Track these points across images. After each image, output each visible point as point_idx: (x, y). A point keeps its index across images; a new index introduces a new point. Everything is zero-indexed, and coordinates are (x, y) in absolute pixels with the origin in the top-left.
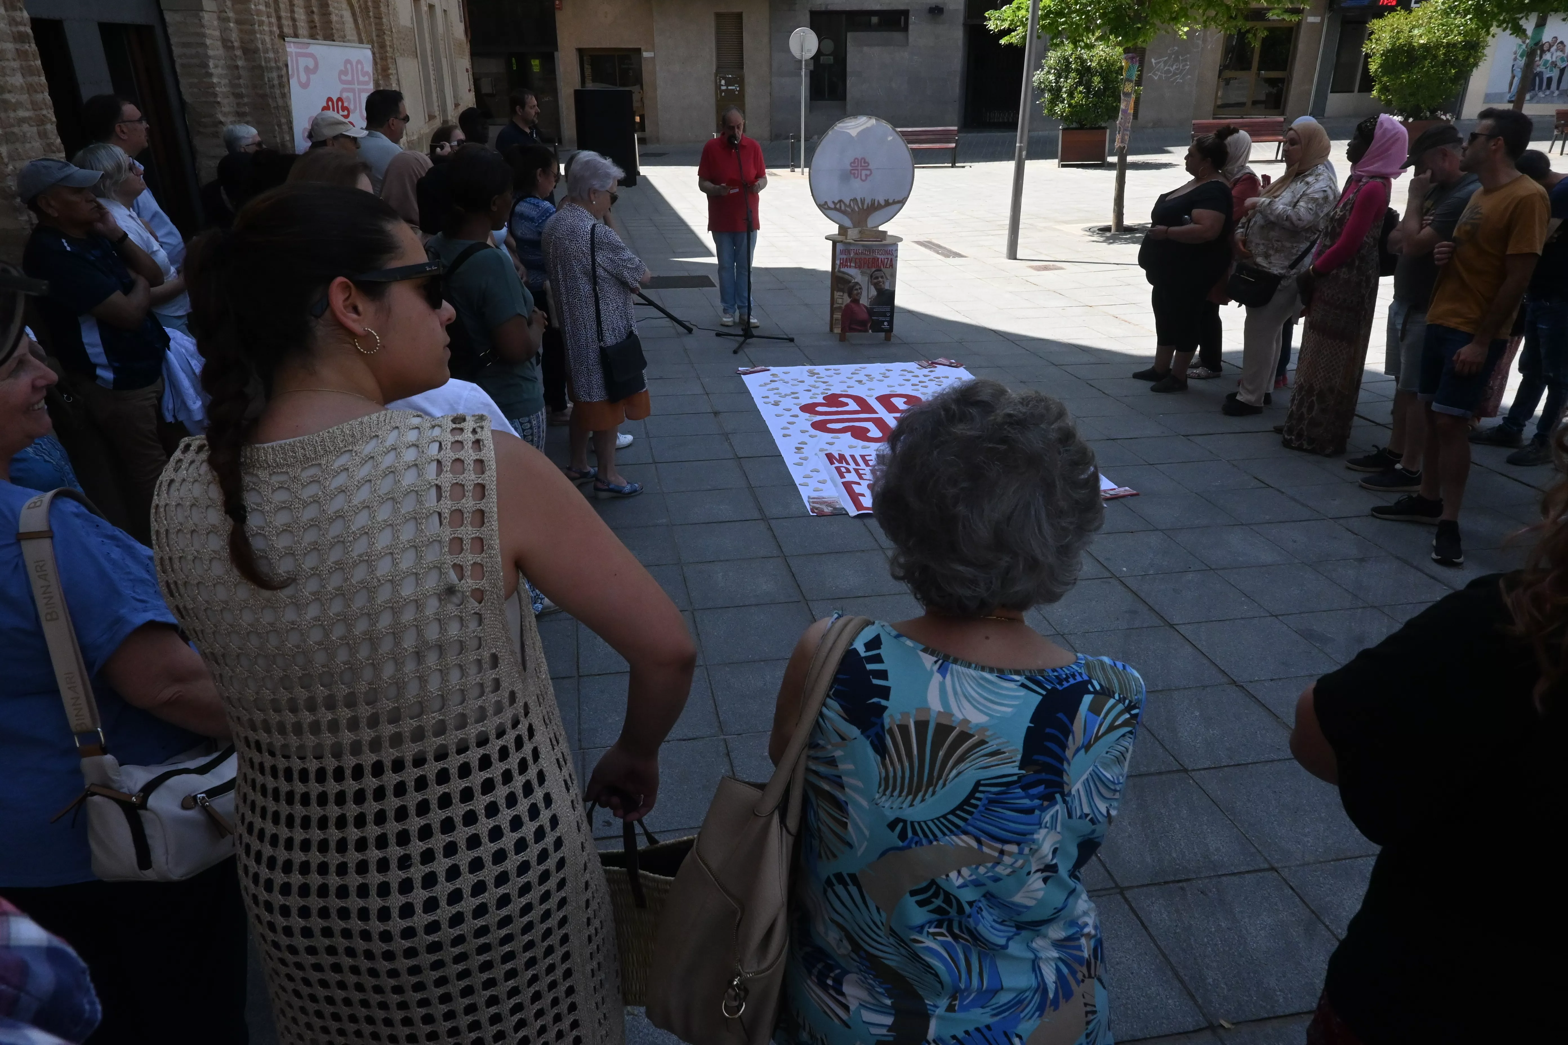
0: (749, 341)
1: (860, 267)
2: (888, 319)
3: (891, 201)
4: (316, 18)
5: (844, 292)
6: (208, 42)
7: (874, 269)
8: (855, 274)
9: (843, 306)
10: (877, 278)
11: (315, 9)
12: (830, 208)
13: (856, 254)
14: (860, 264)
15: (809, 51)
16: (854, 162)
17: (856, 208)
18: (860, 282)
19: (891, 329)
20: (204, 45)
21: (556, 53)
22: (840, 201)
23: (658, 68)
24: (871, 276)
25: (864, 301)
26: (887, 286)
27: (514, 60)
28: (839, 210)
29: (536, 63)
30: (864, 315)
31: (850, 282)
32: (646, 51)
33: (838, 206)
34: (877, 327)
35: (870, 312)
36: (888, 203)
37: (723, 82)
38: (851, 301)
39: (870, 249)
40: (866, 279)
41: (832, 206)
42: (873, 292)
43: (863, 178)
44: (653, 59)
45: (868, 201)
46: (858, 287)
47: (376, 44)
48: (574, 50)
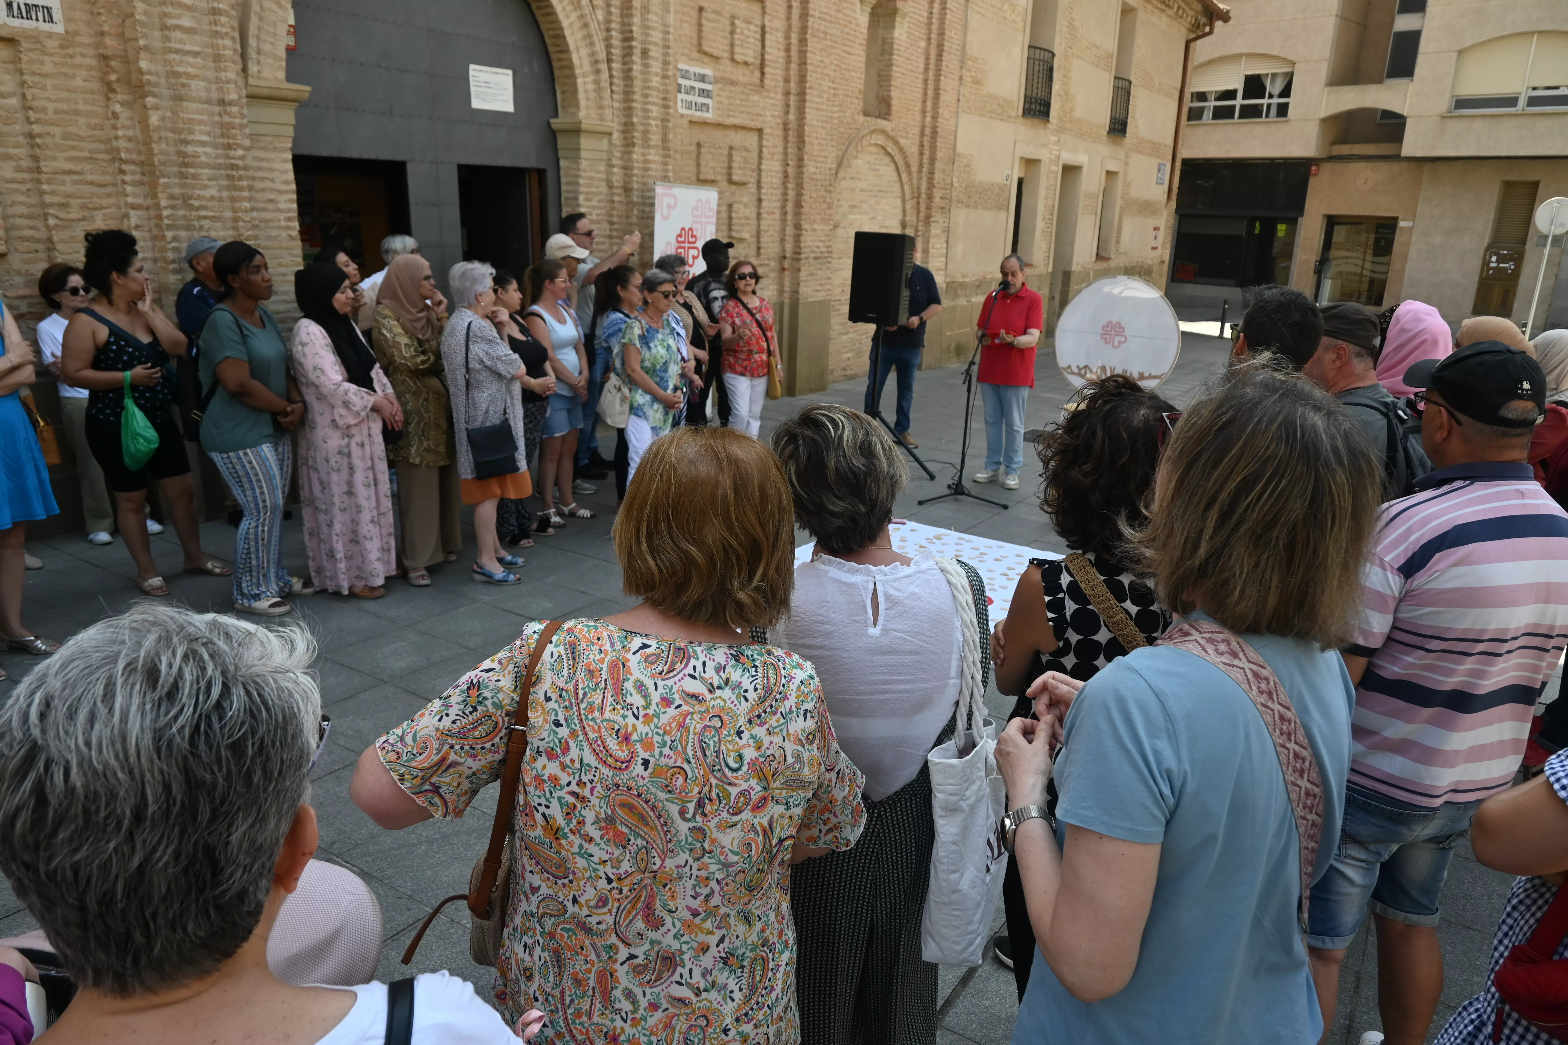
4: (790, 170)
11: (790, 162)
12: (1076, 373)
21: (1300, 219)
22: (1086, 367)
23: (1413, 239)
27: (1258, 224)
29: (1282, 229)
32: (1404, 220)
33: (1083, 372)
37: (1494, 259)
41: (1076, 370)
44: (1411, 228)
47: (923, 196)
48: (1321, 218)
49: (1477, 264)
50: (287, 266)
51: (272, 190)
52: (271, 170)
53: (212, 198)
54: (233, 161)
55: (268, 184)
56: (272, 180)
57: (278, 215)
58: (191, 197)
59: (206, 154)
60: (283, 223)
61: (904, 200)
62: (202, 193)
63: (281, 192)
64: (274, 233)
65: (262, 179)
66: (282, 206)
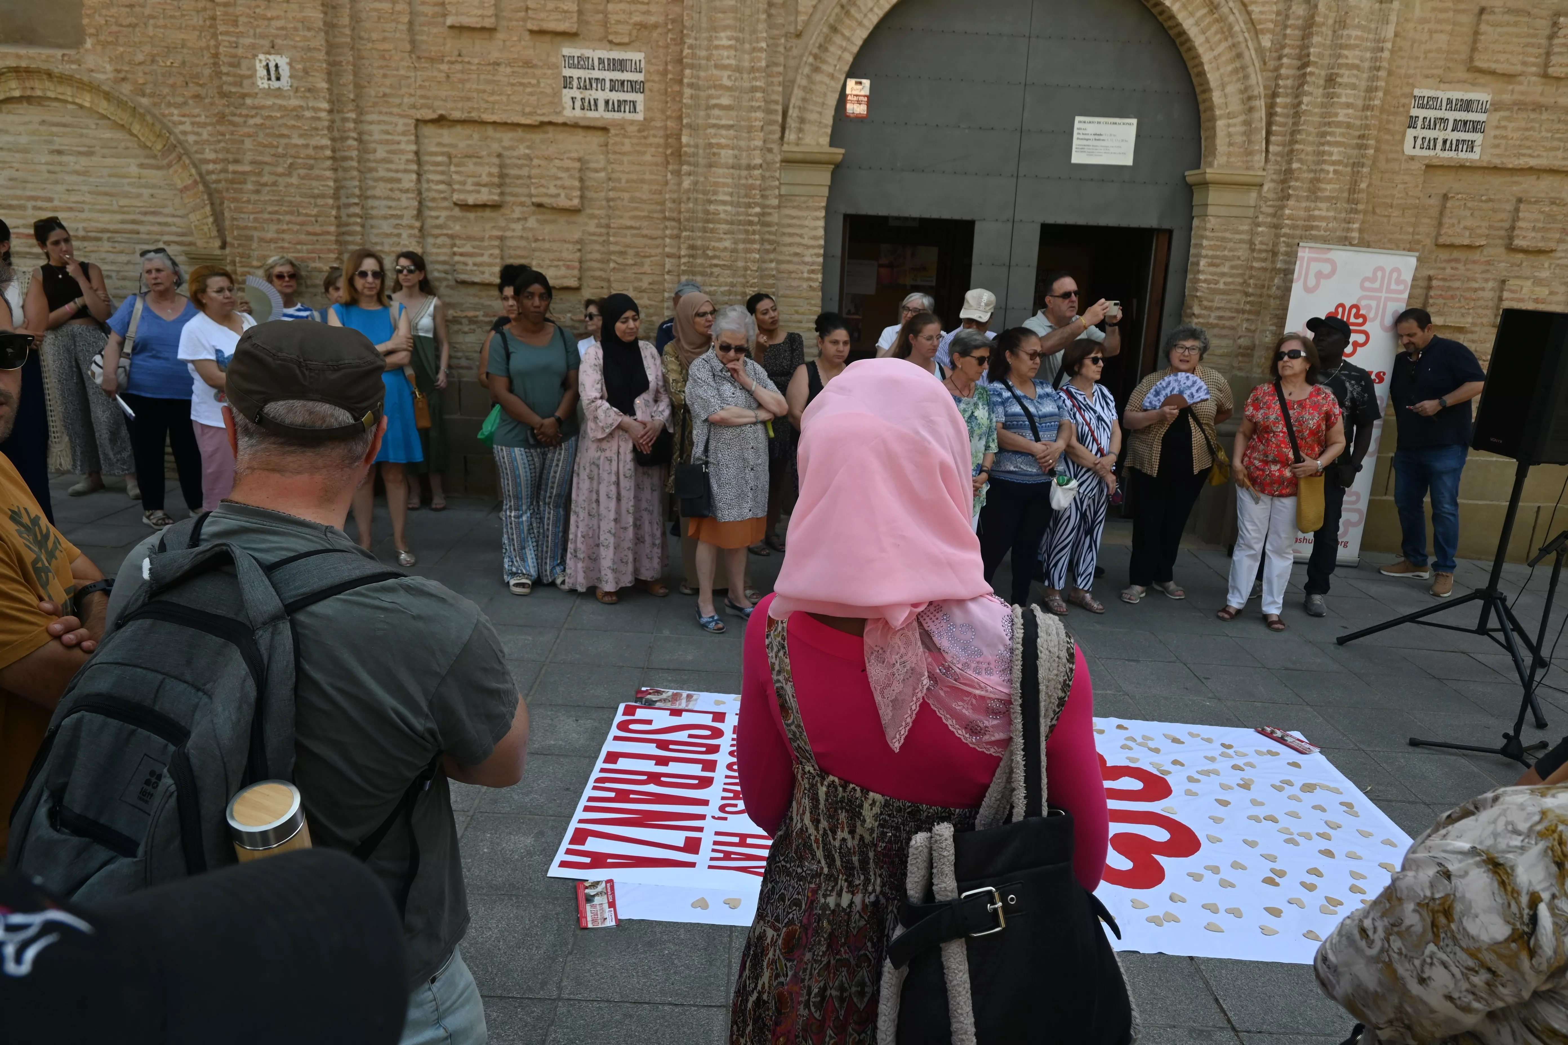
50: (803, 314)
51: (799, 244)
52: (801, 226)
53: (725, 249)
54: (751, 218)
55: (797, 239)
56: (801, 236)
57: (801, 267)
58: (708, 248)
59: (725, 211)
60: (806, 275)
62: (717, 244)
63: (808, 247)
64: (795, 283)
65: (791, 235)
66: (808, 259)
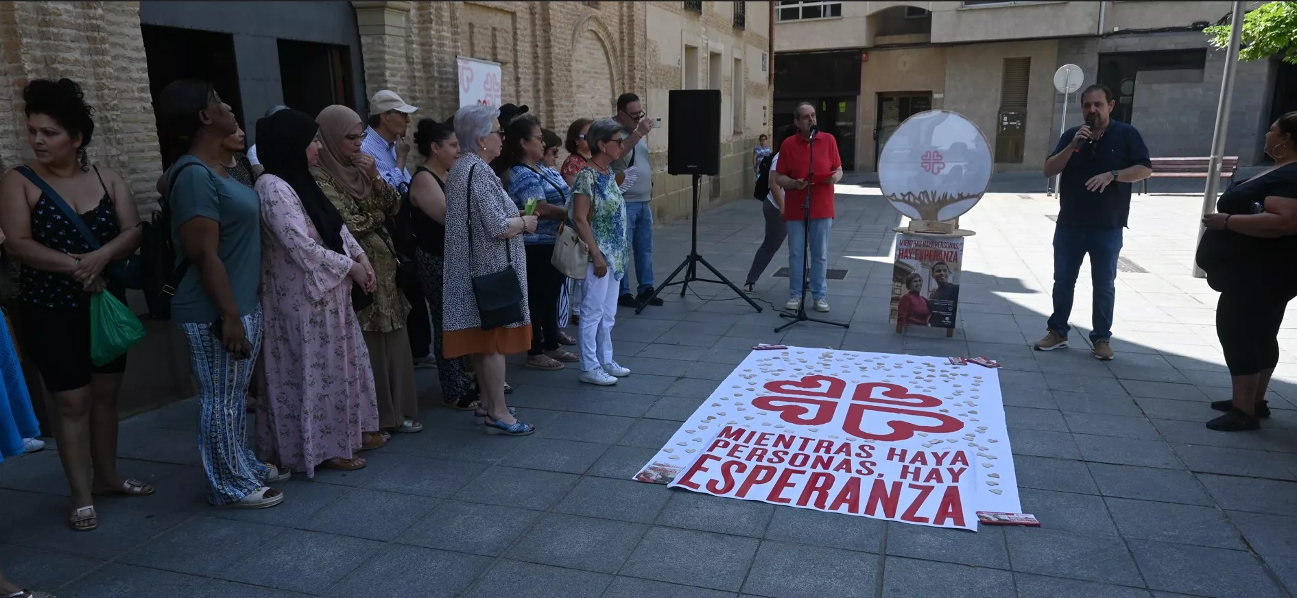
0: (800, 322)
1: (921, 259)
2: (950, 314)
3: (965, 195)
4: (539, 50)
5: (902, 283)
6: (387, 57)
7: (936, 262)
8: (915, 265)
9: (901, 296)
10: (939, 271)
11: (539, 44)
12: (899, 200)
13: (917, 245)
14: (921, 257)
15: (1074, 85)
16: (926, 156)
17: (926, 201)
18: (920, 274)
19: (952, 326)
20: (384, 59)
21: (858, 97)
22: (909, 193)
24: (933, 269)
25: (924, 293)
26: (950, 280)
27: (824, 103)
28: (908, 202)
29: (842, 105)
30: (924, 309)
31: (910, 273)
32: (937, 93)
33: (907, 198)
34: (937, 321)
35: (930, 305)
36: (961, 197)
37: (1005, 119)
38: (911, 293)
39: (933, 241)
40: (927, 271)
41: (900, 197)
42: (935, 285)
43: (936, 171)
44: (942, 99)
45: (940, 194)
46: (917, 279)
47: (626, 77)
48: (874, 94)
49: (995, 123)
50: (143, 141)
51: (124, 57)
52: (122, 35)
53: (76, 62)
54: (94, 22)
55: (122, 51)
56: (123, 46)
57: (131, 85)
58: (54, 61)
59: (68, 11)
60: (137, 95)
61: (612, 81)
62: (66, 55)
63: (131, 60)
64: (129, 105)
65: (116, 44)
66: (135, 75)
